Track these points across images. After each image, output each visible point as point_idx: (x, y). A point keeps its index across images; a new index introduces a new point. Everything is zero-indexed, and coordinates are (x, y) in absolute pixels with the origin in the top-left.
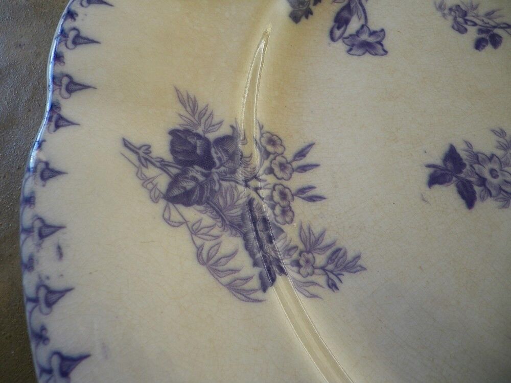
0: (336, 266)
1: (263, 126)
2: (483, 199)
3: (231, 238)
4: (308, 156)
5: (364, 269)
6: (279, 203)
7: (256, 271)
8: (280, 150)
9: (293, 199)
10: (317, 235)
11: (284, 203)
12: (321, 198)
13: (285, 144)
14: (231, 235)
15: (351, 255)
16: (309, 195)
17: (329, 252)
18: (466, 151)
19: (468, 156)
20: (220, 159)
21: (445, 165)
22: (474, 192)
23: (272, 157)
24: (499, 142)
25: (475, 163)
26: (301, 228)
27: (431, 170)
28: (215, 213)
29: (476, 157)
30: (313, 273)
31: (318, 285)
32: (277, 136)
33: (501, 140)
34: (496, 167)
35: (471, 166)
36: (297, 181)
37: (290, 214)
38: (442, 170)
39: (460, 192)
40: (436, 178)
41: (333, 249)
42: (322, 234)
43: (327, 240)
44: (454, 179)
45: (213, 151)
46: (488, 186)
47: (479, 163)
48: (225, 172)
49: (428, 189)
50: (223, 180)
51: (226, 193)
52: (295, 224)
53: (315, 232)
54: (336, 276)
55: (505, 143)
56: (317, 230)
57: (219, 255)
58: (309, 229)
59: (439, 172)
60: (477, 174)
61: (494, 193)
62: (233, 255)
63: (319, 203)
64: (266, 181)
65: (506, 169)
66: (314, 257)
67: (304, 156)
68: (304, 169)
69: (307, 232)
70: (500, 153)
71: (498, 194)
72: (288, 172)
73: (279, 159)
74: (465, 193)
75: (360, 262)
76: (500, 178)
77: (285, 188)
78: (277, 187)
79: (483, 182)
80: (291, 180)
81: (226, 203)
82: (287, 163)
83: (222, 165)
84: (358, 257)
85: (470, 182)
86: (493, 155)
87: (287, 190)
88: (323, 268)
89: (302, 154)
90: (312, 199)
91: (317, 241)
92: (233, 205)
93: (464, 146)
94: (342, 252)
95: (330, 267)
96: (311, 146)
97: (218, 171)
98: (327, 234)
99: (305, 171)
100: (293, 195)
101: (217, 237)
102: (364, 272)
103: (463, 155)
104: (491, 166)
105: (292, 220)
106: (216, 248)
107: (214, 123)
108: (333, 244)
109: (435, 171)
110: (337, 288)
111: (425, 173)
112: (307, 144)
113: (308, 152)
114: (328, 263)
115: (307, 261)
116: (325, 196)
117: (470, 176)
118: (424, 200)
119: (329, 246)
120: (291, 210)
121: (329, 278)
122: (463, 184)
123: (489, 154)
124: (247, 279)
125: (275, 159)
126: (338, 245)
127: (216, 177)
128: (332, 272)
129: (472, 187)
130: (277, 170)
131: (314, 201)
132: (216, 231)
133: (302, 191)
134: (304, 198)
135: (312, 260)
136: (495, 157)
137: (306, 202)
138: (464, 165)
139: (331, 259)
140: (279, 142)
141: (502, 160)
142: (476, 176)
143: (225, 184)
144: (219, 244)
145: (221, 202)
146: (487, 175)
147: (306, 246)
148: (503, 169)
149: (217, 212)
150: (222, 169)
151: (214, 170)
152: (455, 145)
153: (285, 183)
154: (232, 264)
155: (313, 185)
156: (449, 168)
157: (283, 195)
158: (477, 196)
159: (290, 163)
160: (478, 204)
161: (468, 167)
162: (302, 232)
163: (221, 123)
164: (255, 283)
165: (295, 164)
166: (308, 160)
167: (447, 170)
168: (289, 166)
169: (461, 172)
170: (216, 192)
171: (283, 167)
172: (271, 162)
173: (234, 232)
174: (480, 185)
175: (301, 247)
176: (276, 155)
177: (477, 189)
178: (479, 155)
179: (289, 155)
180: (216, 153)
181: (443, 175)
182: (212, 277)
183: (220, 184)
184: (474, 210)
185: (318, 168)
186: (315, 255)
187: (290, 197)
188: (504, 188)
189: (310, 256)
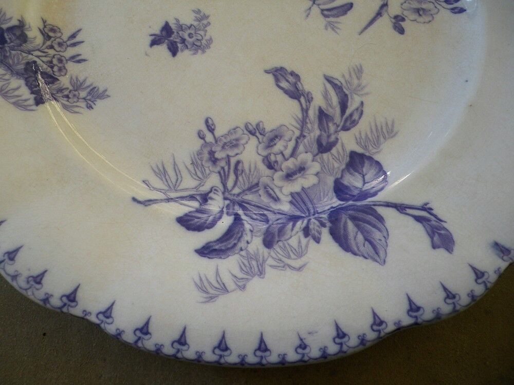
0: (92, 97)
1: (46, 21)
2: (182, 51)
3: (17, 80)
4: (77, 37)
5: (109, 96)
6: (57, 65)
7: (33, 96)
8: (59, 35)
9: (67, 62)
10: (81, 81)
11: (60, 65)
12: (84, 60)
13: (62, 31)
14: (17, 78)
15: (101, 90)
16: (77, 59)
17: (89, 90)
18: (176, 24)
19: (176, 27)
20: (10, 39)
21: (161, 33)
22: (177, 48)
23: (52, 39)
24: (196, 17)
25: (180, 31)
26: (71, 78)
27: (153, 37)
28: (7, 68)
29: (181, 27)
30: (78, 101)
31: (80, 107)
32: (57, 27)
33: (198, 16)
34: (192, 32)
35: (178, 33)
36: (70, 52)
37: (64, 71)
38: (159, 37)
39: (169, 49)
40: (155, 41)
41: (91, 87)
42: (85, 80)
43: (88, 83)
44: (166, 41)
45: (6, 35)
46: (186, 43)
47: (182, 31)
48: (13, 46)
49: (149, 48)
50: (12, 50)
51: (14, 57)
52: (67, 76)
53: (80, 79)
54: (92, 102)
55: (200, 17)
56: (81, 79)
57: (8, 89)
58: (77, 78)
59: (157, 38)
60: (181, 37)
61: (189, 47)
62: (18, 88)
63: (83, 64)
64: (47, 52)
65: (199, 32)
66: (79, 93)
67: (75, 37)
68: (74, 45)
69: (75, 80)
70: (195, 23)
71: (191, 48)
72: (64, 47)
73: (58, 40)
74: (172, 49)
75: (107, 93)
76: (195, 38)
77: (62, 56)
78: (55, 56)
79: (183, 41)
80: (66, 52)
81: (14, 62)
82: (64, 42)
83: (12, 42)
84: (106, 91)
85: (175, 42)
86: (191, 25)
87: (63, 58)
88: (84, 99)
89: (73, 36)
90: (79, 61)
91: (81, 84)
92: (18, 63)
93: (175, 21)
94: (97, 88)
95: (89, 98)
96: (79, 31)
97: (8, 45)
98: (87, 80)
99: (75, 46)
100: (67, 60)
101: (8, 80)
102: (108, 99)
103: (173, 26)
104: (189, 31)
105: (66, 74)
106: (7, 85)
107: (6, 19)
108: (91, 85)
109: (155, 38)
110: (92, 108)
111: (149, 39)
112: (77, 30)
113: (77, 35)
114: (88, 96)
115: (75, 95)
116: (87, 59)
117: (176, 39)
118: (147, 55)
119: (89, 87)
120: (65, 68)
121: (88, 103)
122: (171, 43)
123: (189, 25)
124: (26, 100)
125: (55, 40)
126: (94, 86)
127: (7, 49)
128: (90, 100)
129: (176, 45)
130: (56, 47)
131: (80, 62)
132: (7, 77)
133: (73, 57)
134: (74, 62)
135: (77, 95)
136: (192, 26)
137: (75, 64)
138: (173, 32)
139: (89, 93)
140: (58, 30)
141: (197, 28)
142: (180, 38)
143: (13, 52)
144: (9, 84)
145: (11, 62)
146: (186, 37)
147: (74, 88)
148: (197, 32)
149: (8, 67)
150: (12, 44)
151: (6, 45)
152: (169, 21)
153: (61, 54)
154: (16, 93)
155: (80, 53)
156: (164, 35)
157: (60, 61)
158: (179, 49)
159: (65, 42)
160: (179, 54)
161: (175, 34)
162: (72, 80)
163: (11, 19)
164: (32, 102)
165: (69, 43)
166: (78, 39)
167: (163, 36)
168: (65, 44)
169: (170, 37)
170: (7, 56)
171: (60, 44)
172: (52, 42)
173: (19, 77)
174: (181, 43)
175: (71, 88)
176: (56, 38)
177: (179, 45)
178: (183, 26)
179: (65, 37)
180: (8, 35)
181: (159, 39)
182: (3, 99)
183: (10, 53)
184: (176, 57)
185: (83, 43)
186: (80, 92)
187: (65, 62)
188: (195, 43)
189: (76, 93)
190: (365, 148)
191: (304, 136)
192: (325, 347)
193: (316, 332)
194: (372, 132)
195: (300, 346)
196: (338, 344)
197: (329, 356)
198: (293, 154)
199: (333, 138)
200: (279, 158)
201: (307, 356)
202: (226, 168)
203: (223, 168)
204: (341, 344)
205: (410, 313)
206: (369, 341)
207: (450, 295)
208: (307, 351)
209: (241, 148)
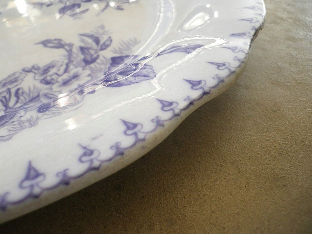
190: (121, 53)
191: (72, 61)
192: (117, 143)
193: (102, 135)
194: (122, 45)
195: (85, 154)
196: (132, 134)
197: (127, 151)
198: (66, 71)
199: (95, 56)
200: (55, 77)
201: (98, 160)
202: (7, 96)
203: (5, 97)
204: (136, 134)
205: (194, 88)
206: (166, 121)
207: (220, 65)
208: (95, 155)
209: (20, 81)
